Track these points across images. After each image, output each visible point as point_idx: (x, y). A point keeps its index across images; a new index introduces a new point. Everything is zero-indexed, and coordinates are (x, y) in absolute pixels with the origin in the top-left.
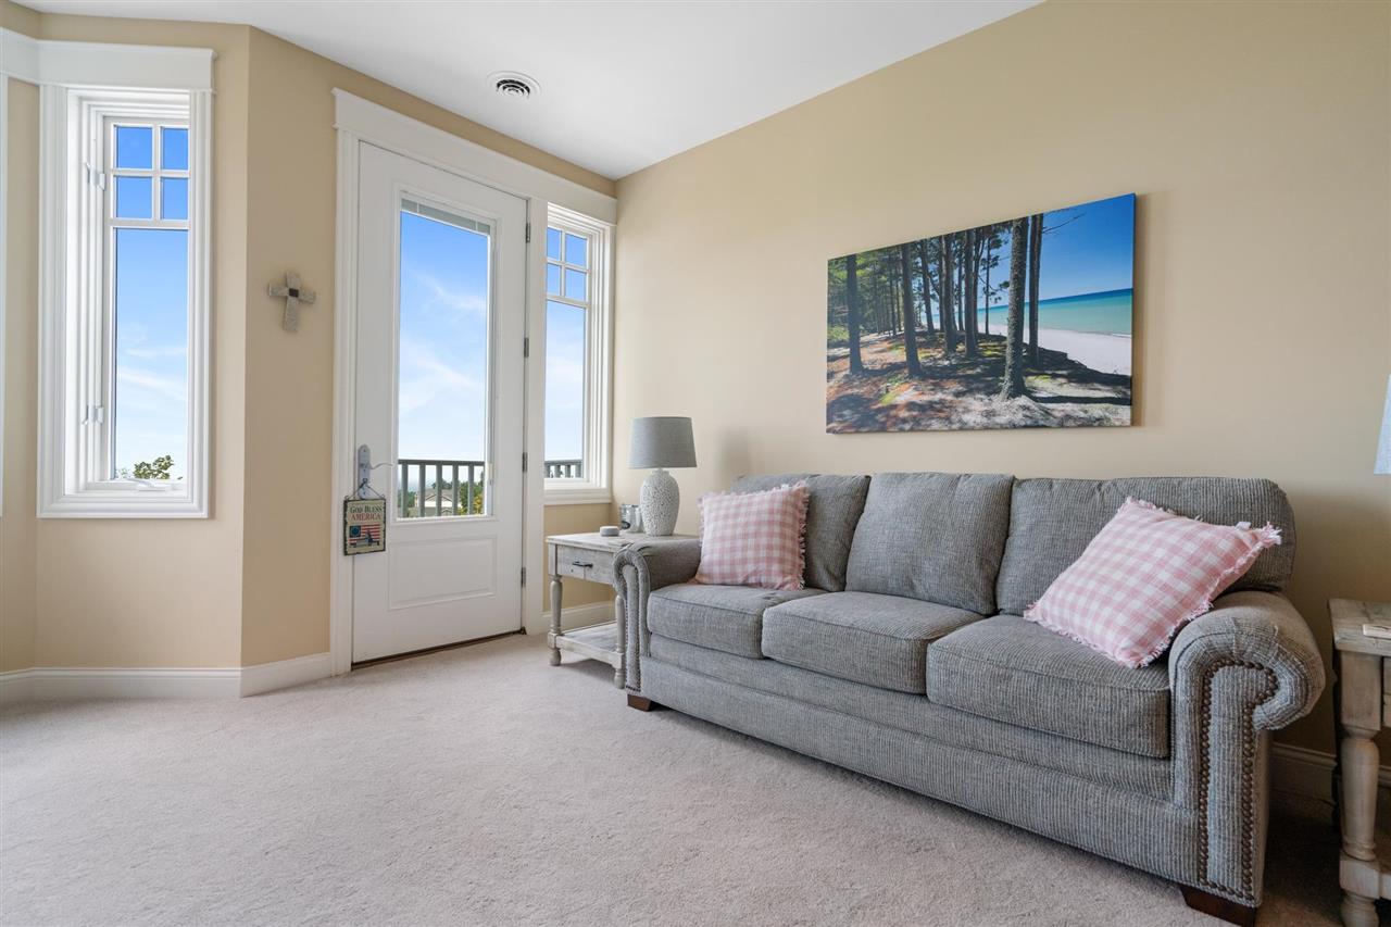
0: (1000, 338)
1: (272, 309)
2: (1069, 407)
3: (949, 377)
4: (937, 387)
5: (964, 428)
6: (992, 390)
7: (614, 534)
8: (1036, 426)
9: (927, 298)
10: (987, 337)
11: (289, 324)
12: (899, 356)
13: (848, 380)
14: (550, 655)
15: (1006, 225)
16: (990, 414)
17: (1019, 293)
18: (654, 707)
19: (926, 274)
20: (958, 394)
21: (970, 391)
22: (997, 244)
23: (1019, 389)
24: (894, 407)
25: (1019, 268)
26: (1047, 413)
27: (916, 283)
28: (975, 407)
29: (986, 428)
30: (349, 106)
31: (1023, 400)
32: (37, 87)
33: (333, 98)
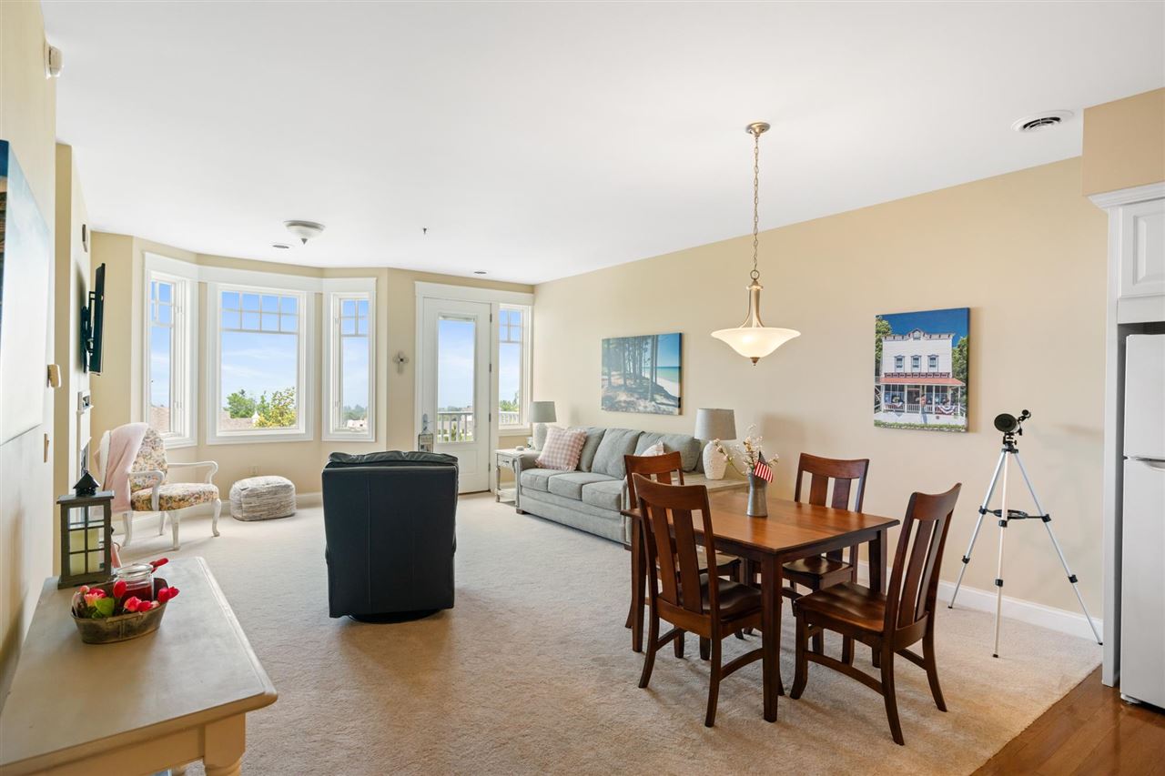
0: (647, 379)
1: (395, 366)
2: (664, 407)
3: (635, 392)
4: (632, 395)
5: (639, 412)
6: (646, 399)
7: (521, 450)
8: (656, 413)
9: (629, 360)
10: (644, 378)
11: (400, 371)
12: (621, 382)
13: (608, 389)
14: (496, 498)
15: (649, 336)
16: (646, 407)
17: (652, 362)
18: (524, 513)
19: (629, 351)
20: (637, 399)
21: (640, 398)
22: (647, 343)
23: (653, 399)
24: (620, 402)
25: (652, 353)
26: (659, 408)
27: (627, 354)
28: (642, 404)
29: (645, 412)
30: (421, 286)
31: (653, 403)
32: (321, 294)
33: (414, 285)
